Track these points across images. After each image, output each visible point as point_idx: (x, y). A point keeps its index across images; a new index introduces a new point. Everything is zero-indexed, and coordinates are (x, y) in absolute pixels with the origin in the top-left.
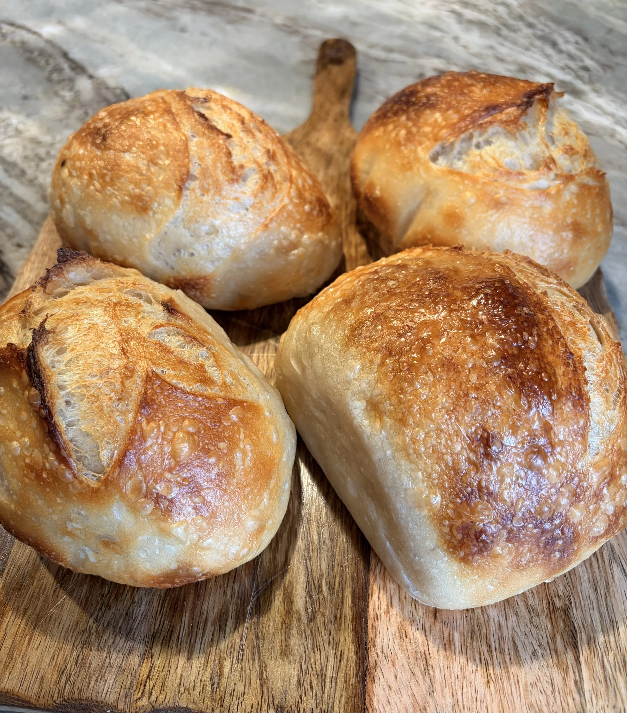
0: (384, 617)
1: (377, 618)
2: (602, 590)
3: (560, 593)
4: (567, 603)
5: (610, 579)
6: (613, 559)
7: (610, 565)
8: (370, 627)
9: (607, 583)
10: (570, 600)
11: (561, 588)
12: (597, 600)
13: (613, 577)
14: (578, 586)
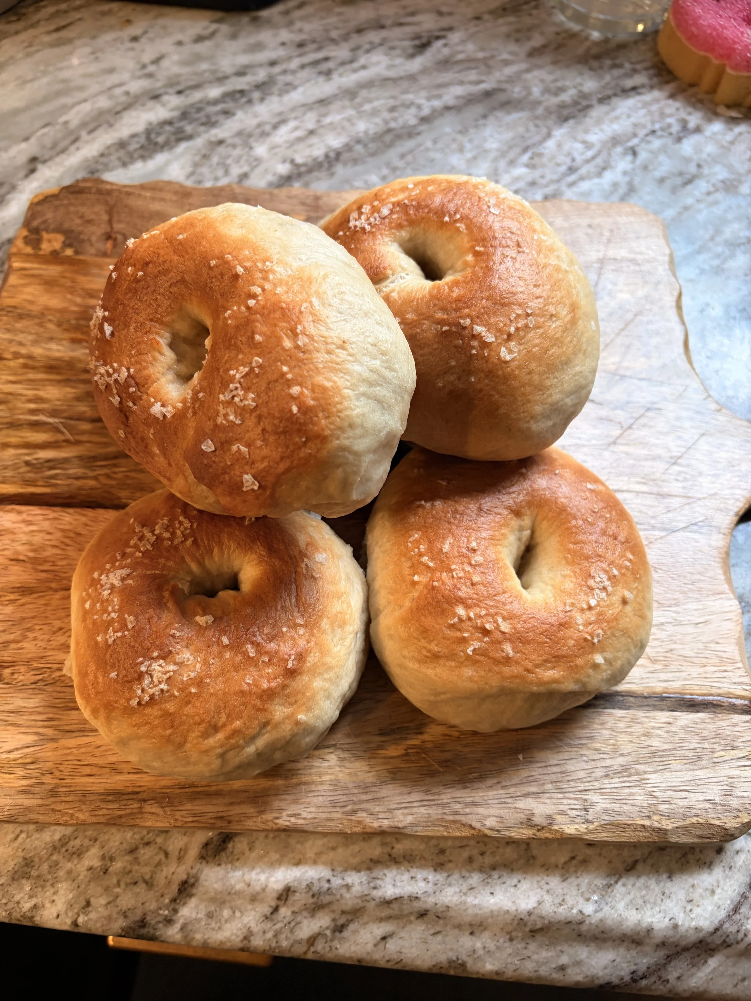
0: (19, 518)
1: (19, 513)
2: (12, 718)
3: (16, 676)
4: (6, 681)
5: (23, 730)
6: (42, 737)
7: (36, 734)
8: (13, 507)
9: (18, 726)
10: (8, 684)
11: (21, 678)
12: (4, 711)
13: (23, 733)
14: (21, 695)
